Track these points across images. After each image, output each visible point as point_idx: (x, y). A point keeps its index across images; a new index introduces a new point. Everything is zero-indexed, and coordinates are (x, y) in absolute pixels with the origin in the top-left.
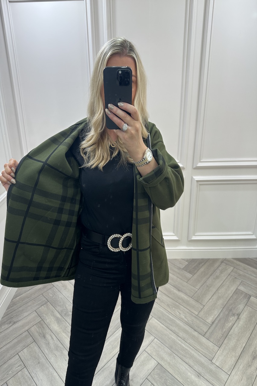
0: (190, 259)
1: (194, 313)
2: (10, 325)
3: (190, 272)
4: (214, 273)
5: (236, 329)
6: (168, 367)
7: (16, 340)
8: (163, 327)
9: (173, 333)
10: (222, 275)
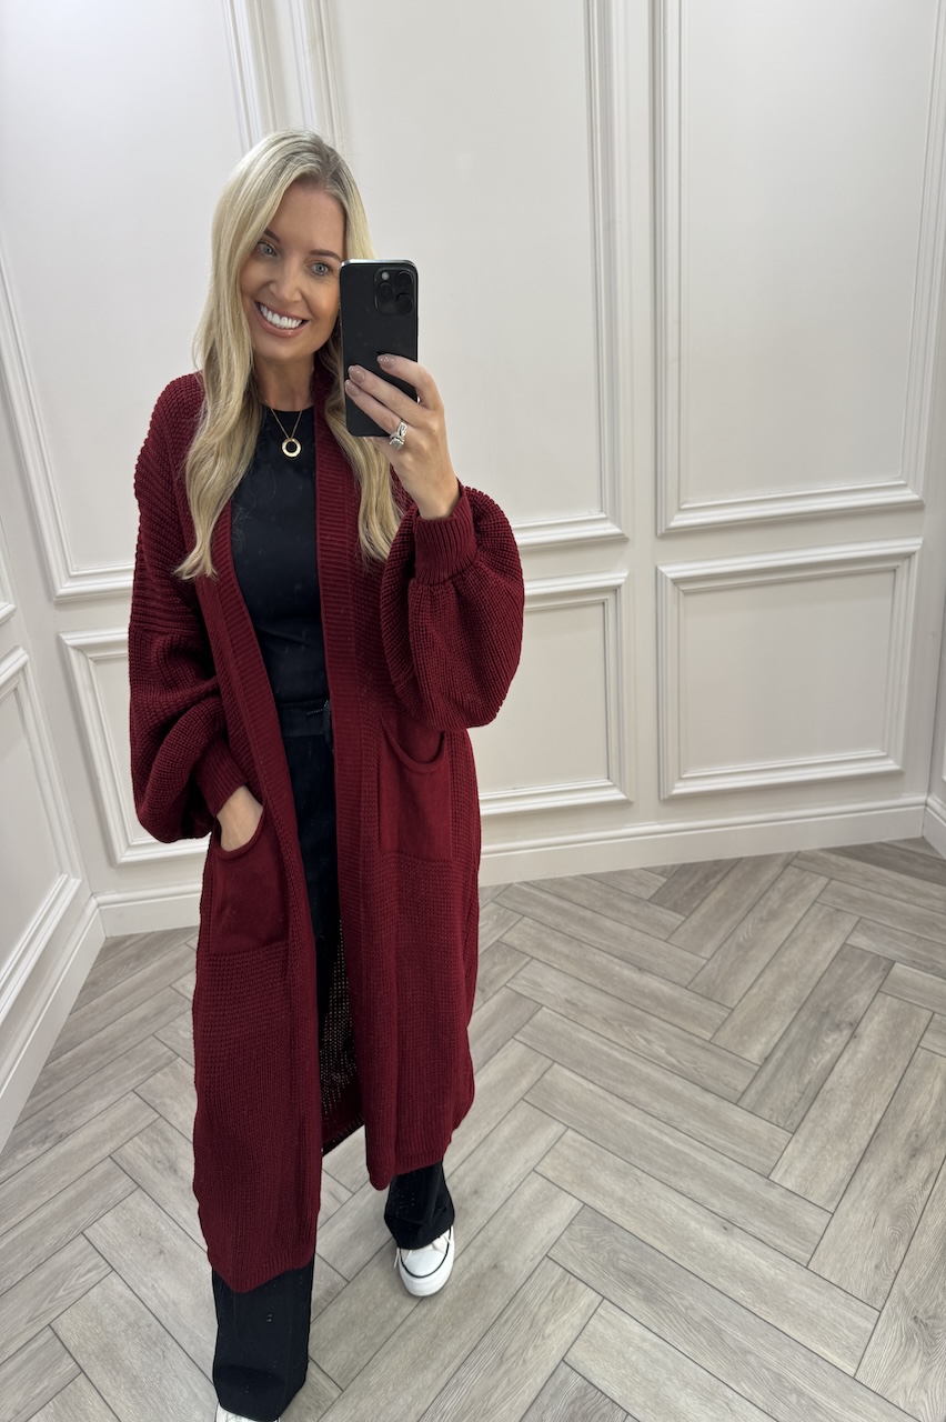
0: (673, 866)
2: (46, 1147)
4: (762, 902)
5: (847, 1071)
6: (618, 1213)
7: (71, 1192)
8: (591, 1091)
9: (627, 1107)
10: (791, 905)
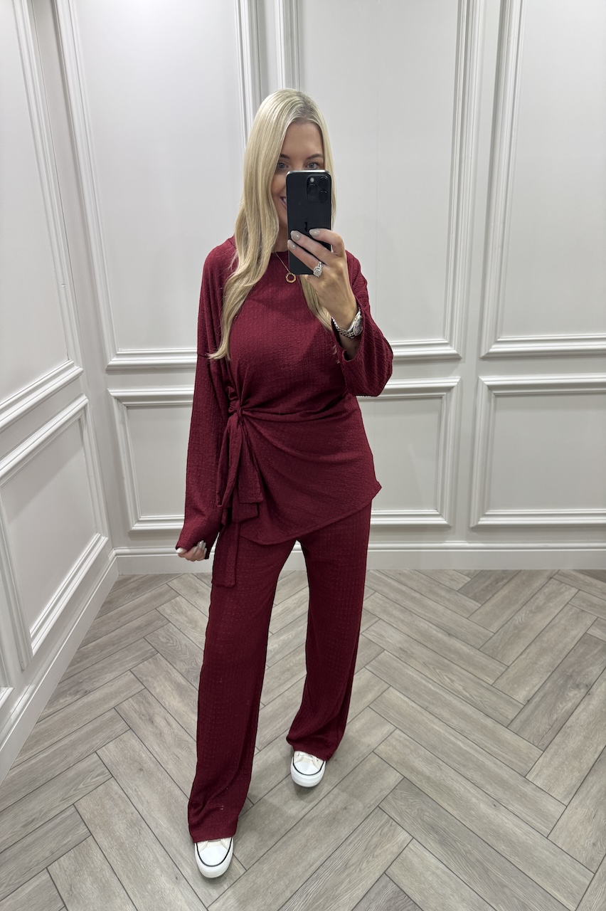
0: (475, 571)
1: (485, 680)
2: (78, 697)
3: (475, 598)
4: (532, 600)
5: (582, 716)
6: (426, 786)
7: (90, 727)
8: (413, 707)
9: (436, 720)
10: (551, 604)
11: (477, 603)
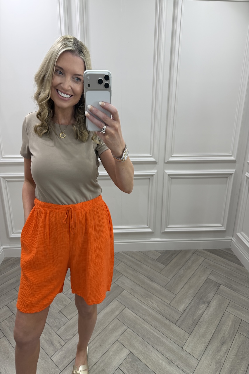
0: (163, 250)
1: (166, 302)
3: (163, 263)
4: (186, 263)
5: (206, 316)
6: (140, 355)
9: (145, 322)
10: (194, 265)
11: (164, 266)
